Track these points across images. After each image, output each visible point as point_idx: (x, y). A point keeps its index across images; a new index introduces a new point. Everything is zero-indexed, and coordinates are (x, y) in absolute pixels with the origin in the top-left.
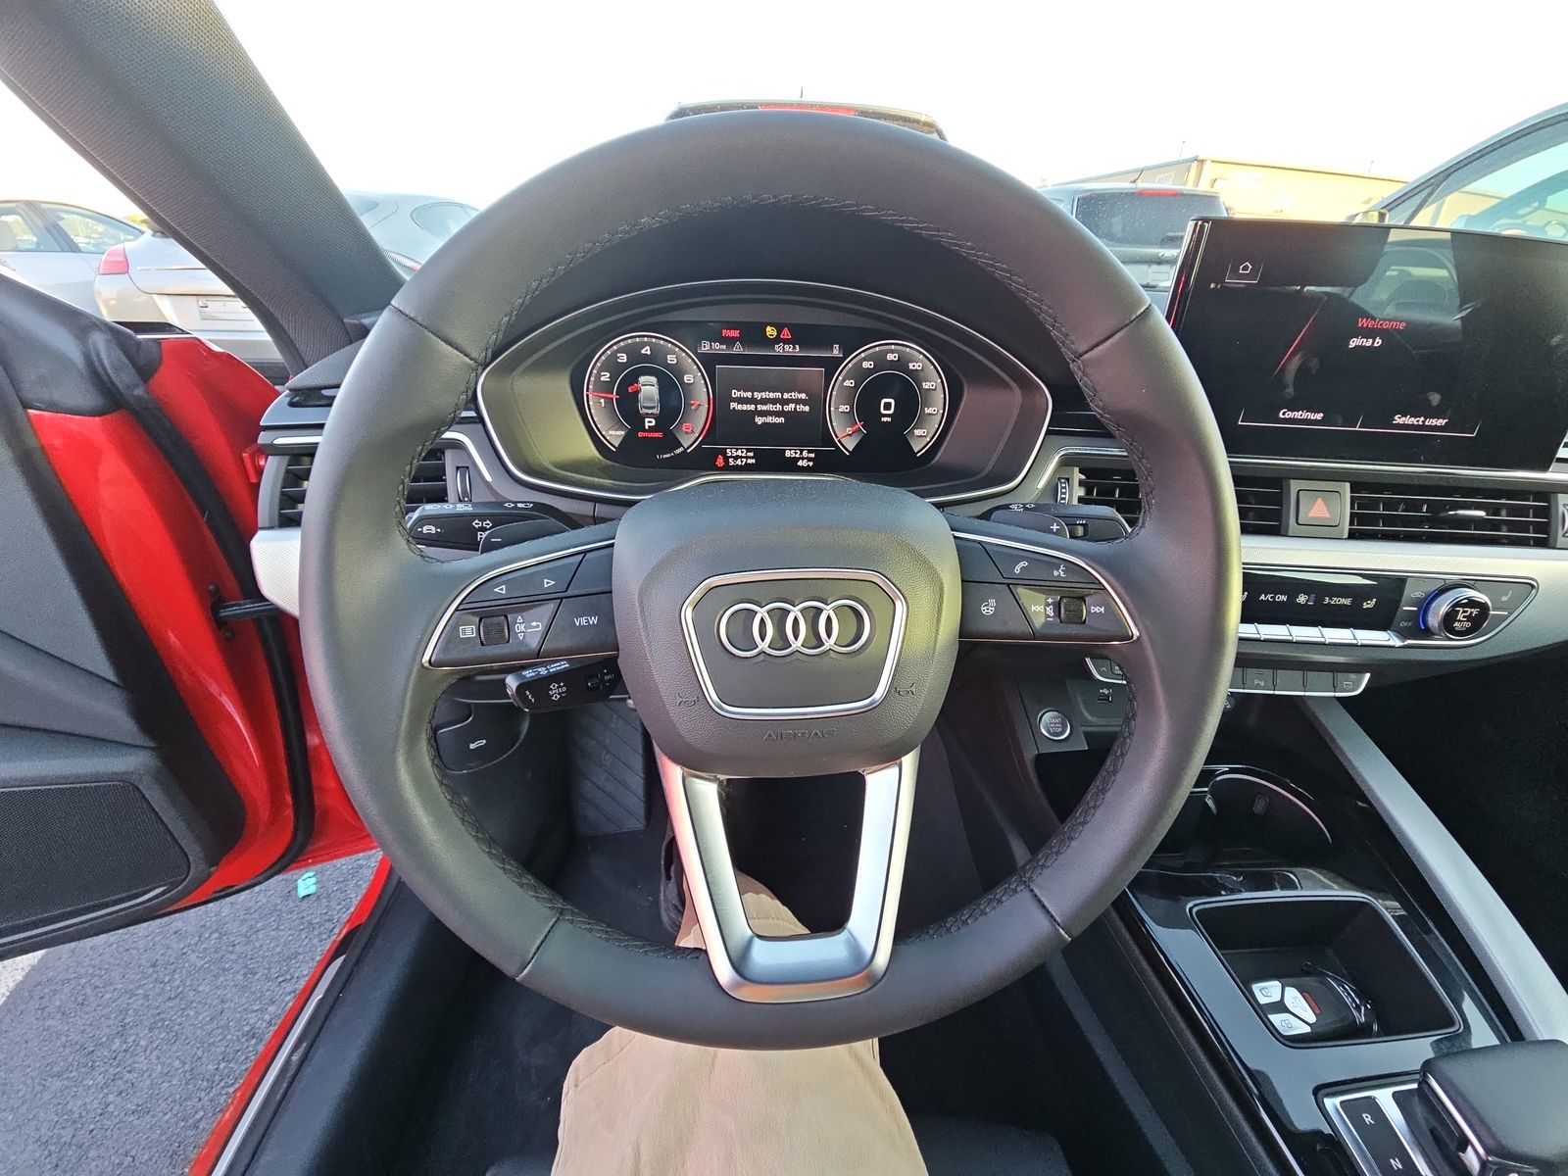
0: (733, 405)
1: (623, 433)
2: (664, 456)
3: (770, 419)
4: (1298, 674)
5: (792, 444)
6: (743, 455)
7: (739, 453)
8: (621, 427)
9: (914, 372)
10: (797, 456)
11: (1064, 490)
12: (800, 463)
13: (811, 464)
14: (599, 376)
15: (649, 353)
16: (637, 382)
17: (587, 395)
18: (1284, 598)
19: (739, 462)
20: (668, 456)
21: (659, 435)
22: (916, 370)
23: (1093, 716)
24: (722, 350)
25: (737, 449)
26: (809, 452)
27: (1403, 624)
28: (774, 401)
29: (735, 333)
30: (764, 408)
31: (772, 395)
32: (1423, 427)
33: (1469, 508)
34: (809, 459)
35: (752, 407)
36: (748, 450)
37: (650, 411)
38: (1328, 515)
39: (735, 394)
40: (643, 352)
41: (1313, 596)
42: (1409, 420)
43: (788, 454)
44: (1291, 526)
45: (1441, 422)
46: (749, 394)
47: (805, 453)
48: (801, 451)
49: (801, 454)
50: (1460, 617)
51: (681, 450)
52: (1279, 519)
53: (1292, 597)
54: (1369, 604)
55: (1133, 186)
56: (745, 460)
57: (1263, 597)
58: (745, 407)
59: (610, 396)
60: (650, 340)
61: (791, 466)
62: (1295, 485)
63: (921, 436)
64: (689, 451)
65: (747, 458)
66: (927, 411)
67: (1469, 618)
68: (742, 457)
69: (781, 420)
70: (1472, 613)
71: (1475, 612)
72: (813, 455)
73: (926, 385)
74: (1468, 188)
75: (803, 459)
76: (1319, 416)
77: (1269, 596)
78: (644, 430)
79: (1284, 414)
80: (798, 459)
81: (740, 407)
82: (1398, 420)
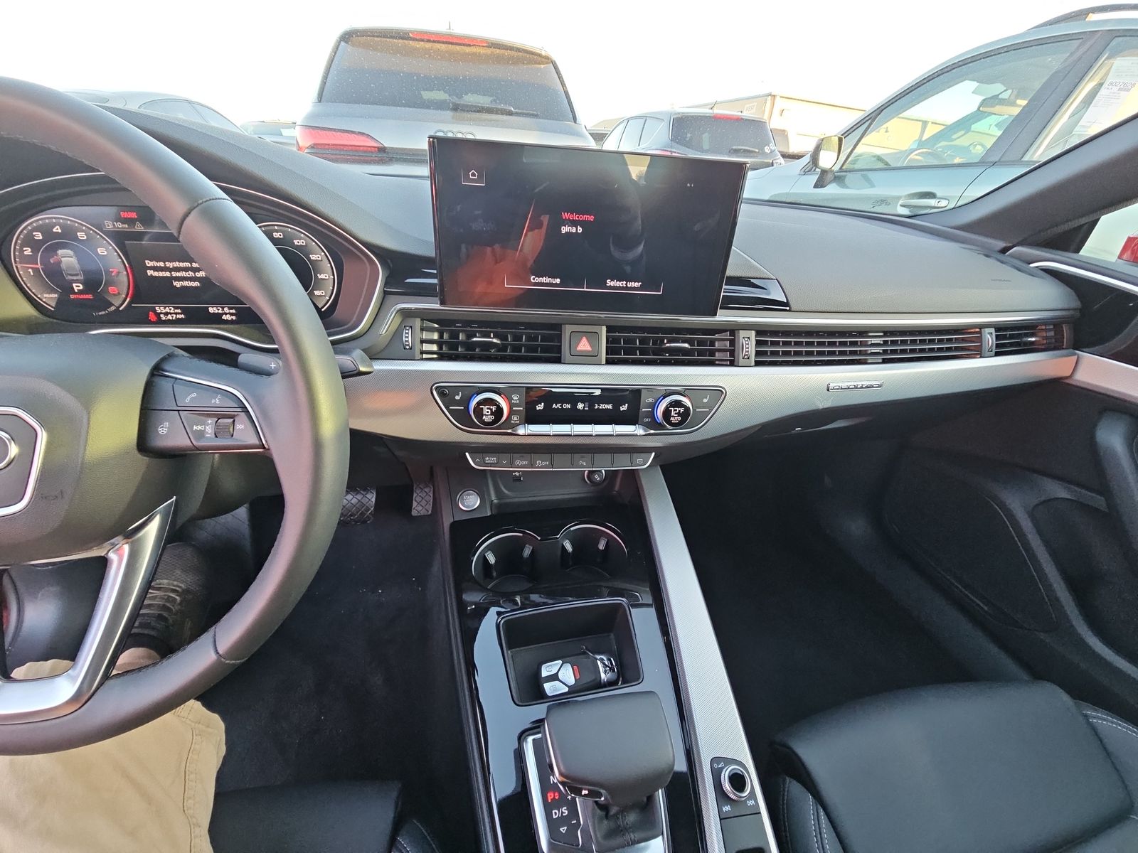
0: (150, 273)
1: (56, 295)
2: (100, 313)
3: (186, 283)
4: (608, 456)
5: (214, 303)
6: (172, 311)
7: (167, 310)
8: (53, 291)
9: (299, 248)
10: (220, 311)
11: (407, 335)
12: (224, 317)
13: (234, 318)
14: (22, 251)
15: (60, 231)
16: (57, 255)
17: (17, 267)
18: (568, 406)
19: (169, 317)
20: (103, 313)
21: (90, 296)
22: (301, 245)
23: (509, 491)
24: (124, 228)
25: (165, 307)
26: (230, 308)
27: (646, 420)
28: (186, 269)
29: (134, 215)
30: (178, 274)
31: (182, 265)
32: (627, 288)
33: (678, 342)
34: (232, 314)
35: (168, 274)
36: (175, 308)
37: (75, 278)
38: (589, 348)
39: (149, 263)
40: (54, 230)
41: (587, 404)
42: (618, 284)
43: (211, 310)
44: (567, 357)
45: (637, 285)
46: (162, 264)
47: (226, 309)
48: (223, 308)
49: (223, 310)
50: (673, 414)
51: (113, 308)
52: (560, 352)
53: (574, 405)
54: (624, 408)
55: (711, 111)
56: (174, 315)
57: (554, 406)
58: (161, 274)
59: (36, 266)
60: (58, 220)
61: (216, 320)
62: (568, 329)
63: (321, 296)
64: (121, 309)
65: (176, 314)
66: (320, 276)
67: (679, 414)
68: (171, 314)
69: (197, 284)
70: (679, 411)
71: (682, 410)
72: (234, 311)
73: (313, 257)
74: (905, 114)
75: (226, 314)
76: (558, 281)
77: (559, 405)
78: (75, 293)
79: (534, 279)
80: (222, 314)
81: (156, 274)
82: (610, 283)
